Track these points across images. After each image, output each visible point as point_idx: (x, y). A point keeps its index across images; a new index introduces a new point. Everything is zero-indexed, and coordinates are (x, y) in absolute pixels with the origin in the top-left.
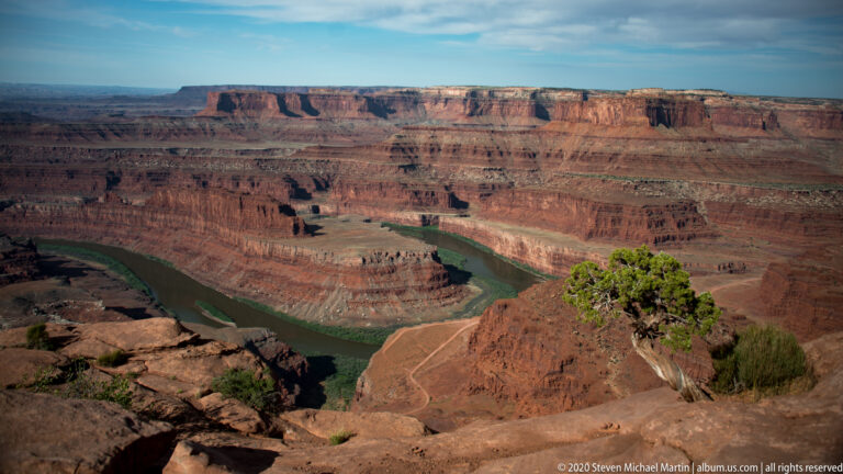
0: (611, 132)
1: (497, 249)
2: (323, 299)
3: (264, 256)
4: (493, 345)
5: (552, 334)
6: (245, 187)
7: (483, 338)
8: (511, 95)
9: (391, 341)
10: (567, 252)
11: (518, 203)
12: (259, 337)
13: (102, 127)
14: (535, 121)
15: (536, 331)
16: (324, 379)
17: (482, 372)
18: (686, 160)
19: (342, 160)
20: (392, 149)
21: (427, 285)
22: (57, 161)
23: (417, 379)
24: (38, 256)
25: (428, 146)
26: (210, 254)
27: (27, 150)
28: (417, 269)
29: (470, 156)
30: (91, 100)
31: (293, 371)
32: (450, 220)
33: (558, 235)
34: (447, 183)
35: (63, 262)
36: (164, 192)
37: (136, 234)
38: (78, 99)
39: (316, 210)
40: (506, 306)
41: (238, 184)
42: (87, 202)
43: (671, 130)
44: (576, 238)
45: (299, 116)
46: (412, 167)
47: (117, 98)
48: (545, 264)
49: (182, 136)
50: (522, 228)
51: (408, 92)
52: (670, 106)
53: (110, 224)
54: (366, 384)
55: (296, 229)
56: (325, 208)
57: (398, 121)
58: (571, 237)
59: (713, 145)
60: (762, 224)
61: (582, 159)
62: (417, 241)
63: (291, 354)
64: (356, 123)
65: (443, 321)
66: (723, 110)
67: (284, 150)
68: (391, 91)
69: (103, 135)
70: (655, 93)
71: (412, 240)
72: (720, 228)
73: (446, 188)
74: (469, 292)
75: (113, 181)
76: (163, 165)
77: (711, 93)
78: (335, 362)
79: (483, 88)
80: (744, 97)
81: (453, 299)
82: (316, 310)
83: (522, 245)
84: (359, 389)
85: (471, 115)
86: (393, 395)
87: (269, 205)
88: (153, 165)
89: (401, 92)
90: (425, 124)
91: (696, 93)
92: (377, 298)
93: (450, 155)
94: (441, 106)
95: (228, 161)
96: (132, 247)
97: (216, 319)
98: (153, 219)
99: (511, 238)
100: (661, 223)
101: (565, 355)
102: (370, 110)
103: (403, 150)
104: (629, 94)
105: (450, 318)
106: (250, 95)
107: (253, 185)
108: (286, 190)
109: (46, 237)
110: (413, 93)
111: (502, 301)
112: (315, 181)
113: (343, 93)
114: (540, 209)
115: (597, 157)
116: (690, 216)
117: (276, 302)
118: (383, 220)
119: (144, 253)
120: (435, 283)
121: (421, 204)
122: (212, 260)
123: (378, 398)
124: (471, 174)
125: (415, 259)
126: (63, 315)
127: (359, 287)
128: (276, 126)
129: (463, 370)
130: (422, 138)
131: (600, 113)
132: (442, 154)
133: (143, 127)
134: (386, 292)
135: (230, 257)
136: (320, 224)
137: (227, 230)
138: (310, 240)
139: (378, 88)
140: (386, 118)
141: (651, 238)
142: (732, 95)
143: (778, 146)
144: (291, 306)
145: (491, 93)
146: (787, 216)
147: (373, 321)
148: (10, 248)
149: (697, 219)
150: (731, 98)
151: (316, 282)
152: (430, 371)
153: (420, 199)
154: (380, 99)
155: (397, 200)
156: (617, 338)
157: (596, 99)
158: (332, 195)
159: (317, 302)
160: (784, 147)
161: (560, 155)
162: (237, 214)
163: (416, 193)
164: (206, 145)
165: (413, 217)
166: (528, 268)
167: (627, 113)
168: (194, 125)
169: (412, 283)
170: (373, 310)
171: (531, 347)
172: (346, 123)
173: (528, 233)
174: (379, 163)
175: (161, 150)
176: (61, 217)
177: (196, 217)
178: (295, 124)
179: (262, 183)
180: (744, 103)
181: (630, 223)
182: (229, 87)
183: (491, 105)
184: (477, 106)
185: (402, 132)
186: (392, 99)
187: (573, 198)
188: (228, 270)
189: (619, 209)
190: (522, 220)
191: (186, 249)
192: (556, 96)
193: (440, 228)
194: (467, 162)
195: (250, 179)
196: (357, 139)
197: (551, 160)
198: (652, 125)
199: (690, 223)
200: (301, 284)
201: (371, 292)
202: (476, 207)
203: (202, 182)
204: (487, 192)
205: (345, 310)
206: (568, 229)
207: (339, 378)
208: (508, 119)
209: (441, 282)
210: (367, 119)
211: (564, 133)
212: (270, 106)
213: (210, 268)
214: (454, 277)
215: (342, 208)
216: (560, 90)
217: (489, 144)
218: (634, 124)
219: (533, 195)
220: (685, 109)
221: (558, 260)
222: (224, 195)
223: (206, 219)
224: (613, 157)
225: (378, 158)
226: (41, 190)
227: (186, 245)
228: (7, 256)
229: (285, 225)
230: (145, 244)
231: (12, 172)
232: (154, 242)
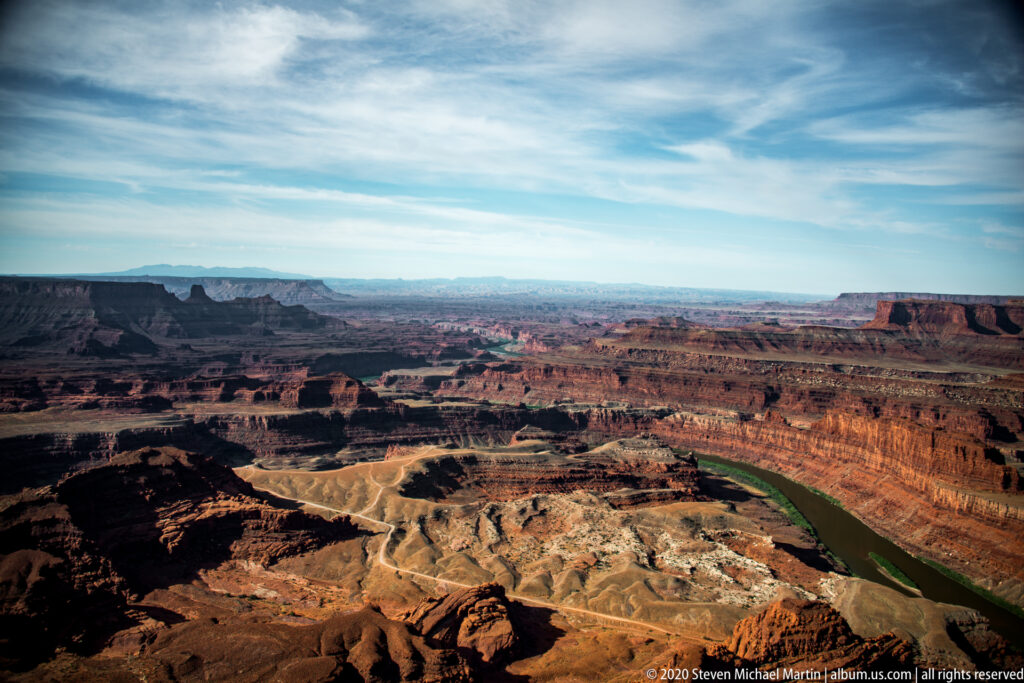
3: (960, 510)
6: (927, 418)
12: (965, 619)
13: (759, 336)
22: (712, 370)
24: (698, 473)
26: (887, 497)
27: (683, 356)
30: (740, 305)
36: (835, 416)
37: (798, 461)
41: (918, 415)
42: (743, 417)
45: (994, 333)
47: (768, 305)
49: (847, 352)
53: (769, 446)
55: (1006, 482)
67: (973, 376)
69: (760, 345)
75: (772, 397)
76: (828, 384)
87: (971, 447)
88: (817, 382)
95: (906, 385)
96: (792, 475)
97: (896, 581)
98: (819, 447)
106: (931, 305)
107: (937, 416)
108: (982, 427)
109: (702, 452)
112: (1021, 419)
117: (974, 572)
119: (806, 484)
122: (890, 505)
126: (730, 545)
128: (962, 344)
133: (803, 338)
135: (914, 505)
137: (911, 472)
144: (996, 582)
148: (673, 461)
162: (926, 453)
164: (875, 364)
168: (860, 338)
175: (823, 366)
176: (718, 433)
177: (871, 451)
178: (988, 344)
179: (951, 416)
182: (903, 295)
188: (911, 521)
191: (856, 487)
195: (935, 409)
203: (874, 408)
212: (955, 320)
213: (888, 515)
223: (884, 454)
226: (697, 400)
227: (857, 481)
228: (670, 468)
229: (991, 475)
230: (807, 474)
231: (671, 379)
232: (818, 473)
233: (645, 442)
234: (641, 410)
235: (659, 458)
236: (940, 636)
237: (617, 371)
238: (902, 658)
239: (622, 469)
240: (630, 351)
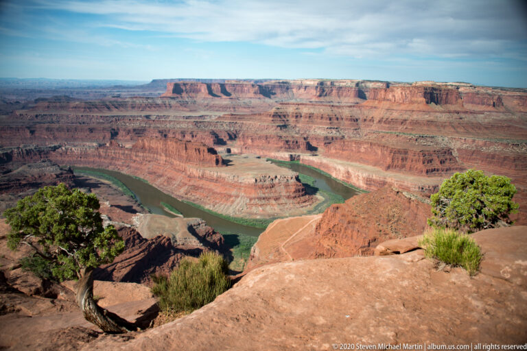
0: (403, 107)
1: (334, 175)
2: (233, 202)
3: (199, 177)
4: (330, 230)
5: (364, 225)
6: (188, 137)
7: (324, 226)
8: (344, 84)
9: (270, 227)
10: (374, 177)
11: (347, 148)
12: (196, 223)
13: (108, 103)
14: (358, 100)
15: (354, 222)
16: (232, 248)
17: (323, 246)
18: (447, 124)
19: (244, 122)
20: (274, 116)
21: (293, 195)
22: (84, 123)
23: (286, 248)
24: (74, 176)
25: (295, 114)
26: (169, 176)
27: (67, 117)
28: (287, 186)
29: (319, 121)
30: (102, 88)
31: (215, 243)
32: (306, 157)
33: (370, 167)
34: (305, 136)
35: (87, 180)
36: (143, 140)
37: (127, 164)
38: (94, 87)
39: (229, 151)
40: (338, 208)
41: (184, 136)
42: (100, 146)
43: (438, 106)
44: (380, 169)
45: (219, 96)
46: (285, 126)
47: (116, 87)
48: (361, 184)
49: (153, 109)
50: (349, 163)
51: (283, 83)
52: (438, 92)
53: (112, 159)
54: (256, 251)
55: (217, 162)
56: (234, 150)
57: (277, 100)
58: (376, 168)
59: (463, 115)
60: (490, 163)
61: (385, 122)
62: (287, 170)
63: (214, 233)
64: (253, 101)
65: (301, 216)
66: (470, 95)
67: (211, 116)
68: (273, 82)
69: (109, 108)
70: (429, 84)
71: (284, 169)
72: (465, 165)
73: (305, 139)
74: (317, 199)
75: (114, 134)
76: (142, 125)
77: (463, 84)
78: (238, 238)
79: (327, 80)
80: (483, 87)
81: (307, 203)
82: (228, 208)
83: (348, 173)
84: (252, 253)
85: (320, 96)
86: (271, 257)
87: (202, 148)
88: (136, 125)
89: (279, 83)
90: (293, 101)
91: (454, 84)
92: (263, 202)
93: (307, 120)
94: (302, 90)
95: (179, 123)
96: (125, 171)
97: (172, 213)
98: (136, 156)
99: (342, 169)
100: (431, 161)
101: (371, 237)
102: (261, 93)
103: (280, 116)
104: (414, 85)
105: (305, 214)
106: (192, 84)
107: (193, 136)
108: (212, 140)
109: (78, 166)
110: (286, 83)
111: (335, 205)
112: (229, 134)
113: (245, 83)
114: (359, 152)
115: (394, 121)
116: (448, 157)
117: (205, 203)
118: (267, 157)
119: (132, 175)
120: (297, 194)
121: (290, 148)
122: (170, 179)
123: (263, 259)
124: (319, 130)
125: (285, 179)
127: (253, 195)
128: (206, 102)
129: (312, 244)
130: (291, 110)
131: (396, 95)
132: (302, 119)
133: (130, 103)
134: (268, 199)
135: (180, 178)
136: (231, 159)
137: (178, 162)
138: (225, 168)
139: (266, 80)
140: (270, 98)
141: (424, 170)
142: (475, 85)
143: (502, 116)
144: (214, 206)
145: (332, 83)
146: (505, 158)
147: (261, 215)
148: (59, 172)
149: (452, 159)
150: (475, 88)
151: (229, 193)
152: (293, 244)
153: (289, 145)
154: (266, 87)
155: (276, 146)
156: (402, 227)
157: (394, 87)
158: (238, 142)
159: (229, 204)
160: (505, 117)
161: (372, 120)
162: (183, 153)
163: (287, 142)
164: (166, 113)
165: (285, 155)
166: (352, 186)
167: (413, 96)
168: (159, 102)
169: (284, 193)
170: (261, 209)
171: (352, 232)
172: (247, 100)
173: (352, 166)
174: (266, 124)
175: (141, 116)
176: (86, 155)
177: (161, 155)
178: (217, 101)
179: (198, 135)
180: (483, 91)
181: (412, 161)
182: (179, 80)
183: (332, 90)
184: (323, 91)
185: (279, 106)
186: (274, 87)
187: (379, 146)
188: (179, 185)
189: (406, 152)
190: (348, 159)
191: (155, 173)
192: (371, 85)
193: (301, 162)
194: (318, 124)
195: (191, 133)
196: (253, 110)
197: (367, 123)
198: (427, 103)
199: (448, 161)
200: (220, 194)
201: (260, 199)
202: (322, 150)
203: (164, 135)
204: (328, 141)
205: (245, 209)
206: (376, 164)
207: (241, 247)
208: (342, 98)
209: (301, 194)
210: (259, 98)
211: (375, 107)
212: (203, 91)
213: (169, 183)
214: (308, 191)
215: (244, 150)
216: (373, 81)
217: (330, 113)
218: (416, 102)
219: (355, 143)
220: (447, 94)
221: (369, 181)
222: (176, 142)
223: (166, 156)
224: (404, 122)
225: (265, 121)
226: (75, 139)
227: (155, 170)
228: (58, 176)
229: (211, 159)
230: (132, 170)
231: (60, 130)
232: (137, 169)
233: (43, 164)
234: (43, 147)
235: (51, 171)
236: (185, 232)
237: (28, 128)
238: (166, 244)
239: (30, 180)
240: (37, 116)
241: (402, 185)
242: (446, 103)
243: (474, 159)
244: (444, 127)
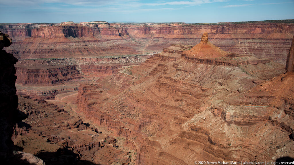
0: (50, 41)
8: (18, 27)
18: (77, 50)
43: (76, 39)
44: (21, 85)
52: (76, 29)
58: (19, 85)
66: (105, 29)
80: (115, 24)
91: (95, 23)
100: (55, 75)
131: (46, 33)
141: (50, 81)
145: (10, 27)
150: (109, 24)
167: (56, 33)
180: (115, 26)
181: (42, 76)
189: (38, 71)
198: (66, 37)
199: (70, 74)
211: (31, 43)
218: (59, 37)
220: (82, 30)
224: (50, 51)
241: (32, 93)
242: (82, 36)
243: (90, 70)
244: (75, 52)
